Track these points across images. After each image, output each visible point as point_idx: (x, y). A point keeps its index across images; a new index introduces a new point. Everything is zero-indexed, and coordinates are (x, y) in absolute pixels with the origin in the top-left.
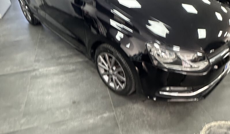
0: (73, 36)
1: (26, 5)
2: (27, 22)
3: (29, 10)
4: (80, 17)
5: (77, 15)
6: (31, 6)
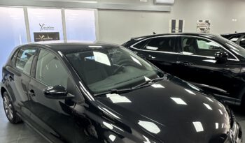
0: (58, 135)
1: (11, 103)
3: (13, 108)
6: (15, 104)
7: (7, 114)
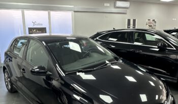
1: (9, 78)
2: (7, 90)
3: (10, 82)
4: (49, 88)
5: (46, 86)
6: (12, 79)
7: (7, 86)
